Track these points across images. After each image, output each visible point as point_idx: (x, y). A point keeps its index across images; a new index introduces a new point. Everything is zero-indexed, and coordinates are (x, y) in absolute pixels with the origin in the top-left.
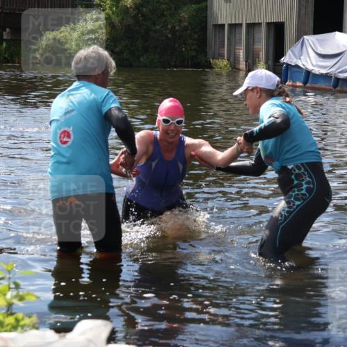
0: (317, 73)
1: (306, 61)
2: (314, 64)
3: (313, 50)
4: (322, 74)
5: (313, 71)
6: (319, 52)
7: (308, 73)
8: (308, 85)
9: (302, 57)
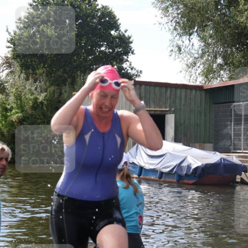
0: (148, 168)
1: (140, 160)
2: (146, 162)
3: (145, 152)
4: (151, 169)
5: (145, 167)
6: (149, 154)
7: (141, 168)
8: (141, 177)
9: (137, 157)
